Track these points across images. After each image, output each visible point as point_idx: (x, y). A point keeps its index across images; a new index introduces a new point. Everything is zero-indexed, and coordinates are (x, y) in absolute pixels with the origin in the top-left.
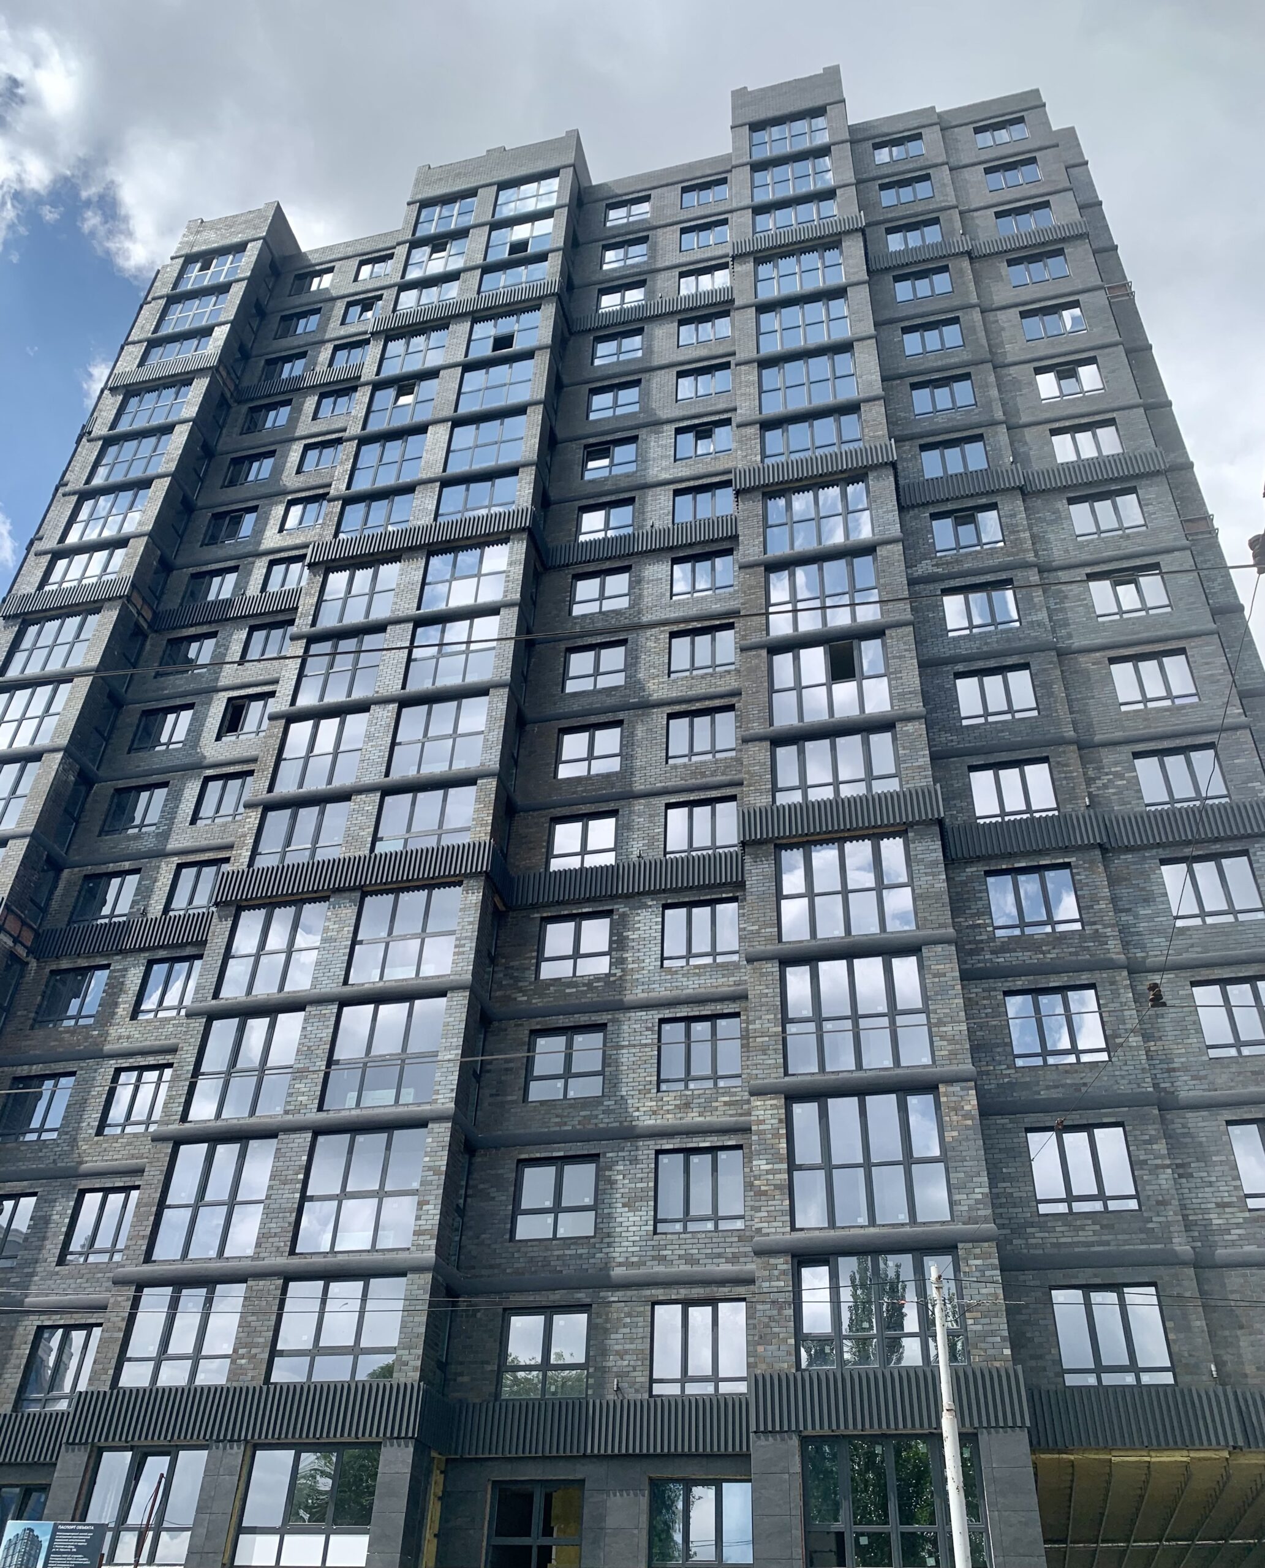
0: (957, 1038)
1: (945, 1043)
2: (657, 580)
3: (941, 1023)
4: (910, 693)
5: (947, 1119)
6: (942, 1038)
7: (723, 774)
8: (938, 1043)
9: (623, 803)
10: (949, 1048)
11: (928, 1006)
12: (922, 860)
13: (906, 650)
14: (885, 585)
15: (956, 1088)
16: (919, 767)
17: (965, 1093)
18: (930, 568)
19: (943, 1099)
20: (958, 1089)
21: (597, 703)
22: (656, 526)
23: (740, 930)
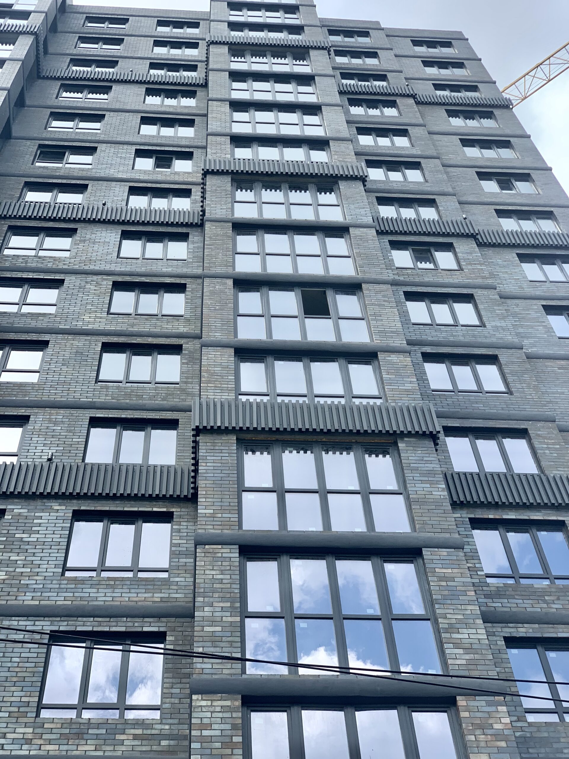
0: (474, 646)
1: (461, 651)
2: (104, 242)
3: (452, 628)
4: (392, 332)
5: (472, 738)
6: (457, 645)
7: (163, 400)
8: (449, 650)
9: (36, 410)
10: (467, 657)
11: (434, 612)
12: (417, 469)
13: (385, 301)
14: (359, 254)
15: (480, 702)
16: (406, 390)
17: (493, 709)
18: (391, 275)
19: (464, 714)
20: (484, 703)
21: (19, 323)
22: (109, 205)
23: (172, 545)
